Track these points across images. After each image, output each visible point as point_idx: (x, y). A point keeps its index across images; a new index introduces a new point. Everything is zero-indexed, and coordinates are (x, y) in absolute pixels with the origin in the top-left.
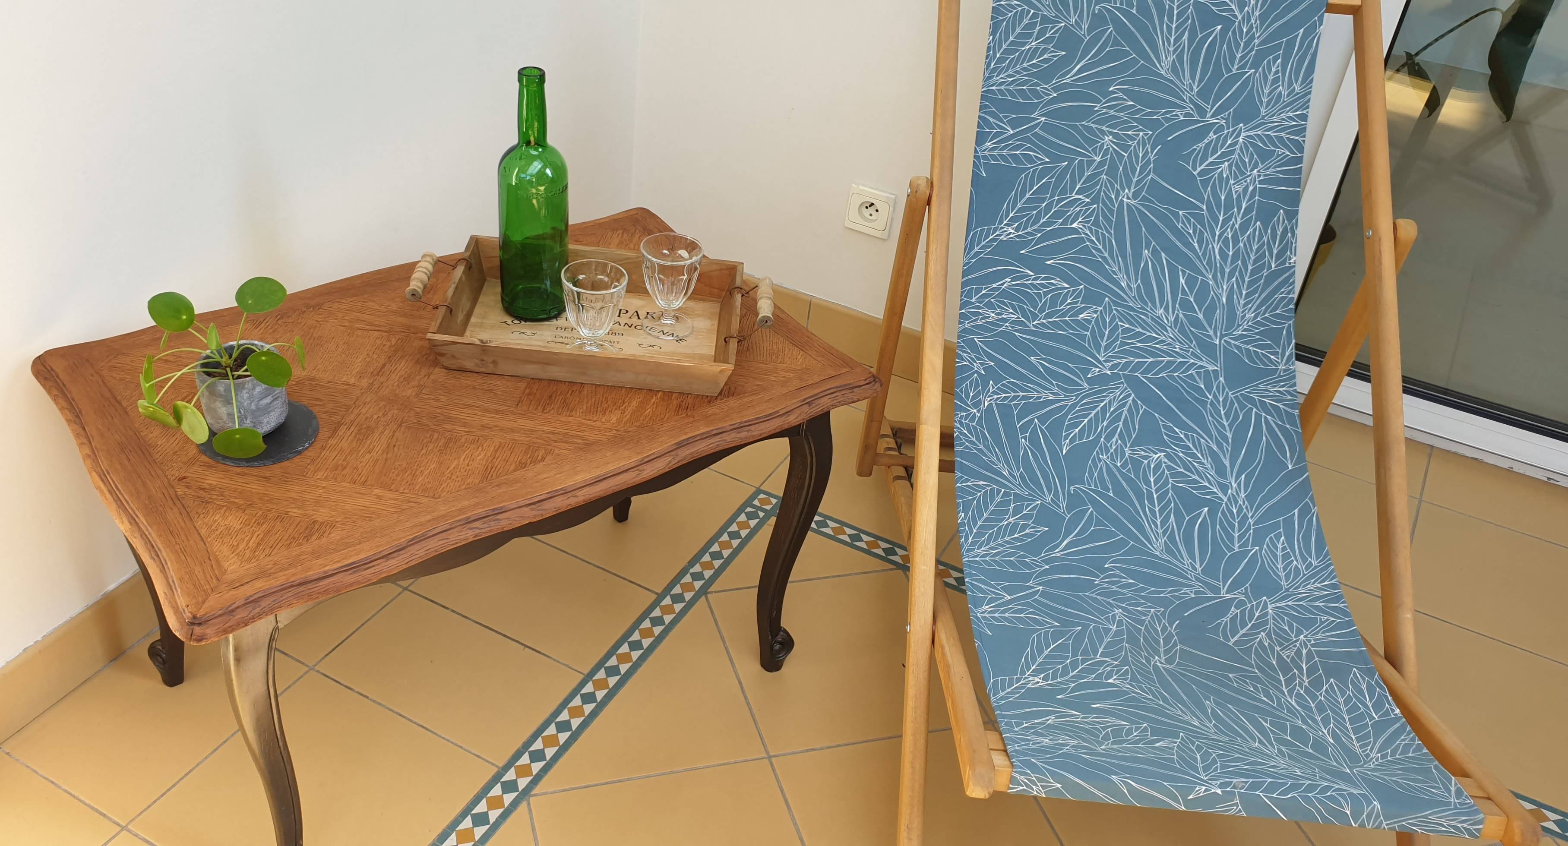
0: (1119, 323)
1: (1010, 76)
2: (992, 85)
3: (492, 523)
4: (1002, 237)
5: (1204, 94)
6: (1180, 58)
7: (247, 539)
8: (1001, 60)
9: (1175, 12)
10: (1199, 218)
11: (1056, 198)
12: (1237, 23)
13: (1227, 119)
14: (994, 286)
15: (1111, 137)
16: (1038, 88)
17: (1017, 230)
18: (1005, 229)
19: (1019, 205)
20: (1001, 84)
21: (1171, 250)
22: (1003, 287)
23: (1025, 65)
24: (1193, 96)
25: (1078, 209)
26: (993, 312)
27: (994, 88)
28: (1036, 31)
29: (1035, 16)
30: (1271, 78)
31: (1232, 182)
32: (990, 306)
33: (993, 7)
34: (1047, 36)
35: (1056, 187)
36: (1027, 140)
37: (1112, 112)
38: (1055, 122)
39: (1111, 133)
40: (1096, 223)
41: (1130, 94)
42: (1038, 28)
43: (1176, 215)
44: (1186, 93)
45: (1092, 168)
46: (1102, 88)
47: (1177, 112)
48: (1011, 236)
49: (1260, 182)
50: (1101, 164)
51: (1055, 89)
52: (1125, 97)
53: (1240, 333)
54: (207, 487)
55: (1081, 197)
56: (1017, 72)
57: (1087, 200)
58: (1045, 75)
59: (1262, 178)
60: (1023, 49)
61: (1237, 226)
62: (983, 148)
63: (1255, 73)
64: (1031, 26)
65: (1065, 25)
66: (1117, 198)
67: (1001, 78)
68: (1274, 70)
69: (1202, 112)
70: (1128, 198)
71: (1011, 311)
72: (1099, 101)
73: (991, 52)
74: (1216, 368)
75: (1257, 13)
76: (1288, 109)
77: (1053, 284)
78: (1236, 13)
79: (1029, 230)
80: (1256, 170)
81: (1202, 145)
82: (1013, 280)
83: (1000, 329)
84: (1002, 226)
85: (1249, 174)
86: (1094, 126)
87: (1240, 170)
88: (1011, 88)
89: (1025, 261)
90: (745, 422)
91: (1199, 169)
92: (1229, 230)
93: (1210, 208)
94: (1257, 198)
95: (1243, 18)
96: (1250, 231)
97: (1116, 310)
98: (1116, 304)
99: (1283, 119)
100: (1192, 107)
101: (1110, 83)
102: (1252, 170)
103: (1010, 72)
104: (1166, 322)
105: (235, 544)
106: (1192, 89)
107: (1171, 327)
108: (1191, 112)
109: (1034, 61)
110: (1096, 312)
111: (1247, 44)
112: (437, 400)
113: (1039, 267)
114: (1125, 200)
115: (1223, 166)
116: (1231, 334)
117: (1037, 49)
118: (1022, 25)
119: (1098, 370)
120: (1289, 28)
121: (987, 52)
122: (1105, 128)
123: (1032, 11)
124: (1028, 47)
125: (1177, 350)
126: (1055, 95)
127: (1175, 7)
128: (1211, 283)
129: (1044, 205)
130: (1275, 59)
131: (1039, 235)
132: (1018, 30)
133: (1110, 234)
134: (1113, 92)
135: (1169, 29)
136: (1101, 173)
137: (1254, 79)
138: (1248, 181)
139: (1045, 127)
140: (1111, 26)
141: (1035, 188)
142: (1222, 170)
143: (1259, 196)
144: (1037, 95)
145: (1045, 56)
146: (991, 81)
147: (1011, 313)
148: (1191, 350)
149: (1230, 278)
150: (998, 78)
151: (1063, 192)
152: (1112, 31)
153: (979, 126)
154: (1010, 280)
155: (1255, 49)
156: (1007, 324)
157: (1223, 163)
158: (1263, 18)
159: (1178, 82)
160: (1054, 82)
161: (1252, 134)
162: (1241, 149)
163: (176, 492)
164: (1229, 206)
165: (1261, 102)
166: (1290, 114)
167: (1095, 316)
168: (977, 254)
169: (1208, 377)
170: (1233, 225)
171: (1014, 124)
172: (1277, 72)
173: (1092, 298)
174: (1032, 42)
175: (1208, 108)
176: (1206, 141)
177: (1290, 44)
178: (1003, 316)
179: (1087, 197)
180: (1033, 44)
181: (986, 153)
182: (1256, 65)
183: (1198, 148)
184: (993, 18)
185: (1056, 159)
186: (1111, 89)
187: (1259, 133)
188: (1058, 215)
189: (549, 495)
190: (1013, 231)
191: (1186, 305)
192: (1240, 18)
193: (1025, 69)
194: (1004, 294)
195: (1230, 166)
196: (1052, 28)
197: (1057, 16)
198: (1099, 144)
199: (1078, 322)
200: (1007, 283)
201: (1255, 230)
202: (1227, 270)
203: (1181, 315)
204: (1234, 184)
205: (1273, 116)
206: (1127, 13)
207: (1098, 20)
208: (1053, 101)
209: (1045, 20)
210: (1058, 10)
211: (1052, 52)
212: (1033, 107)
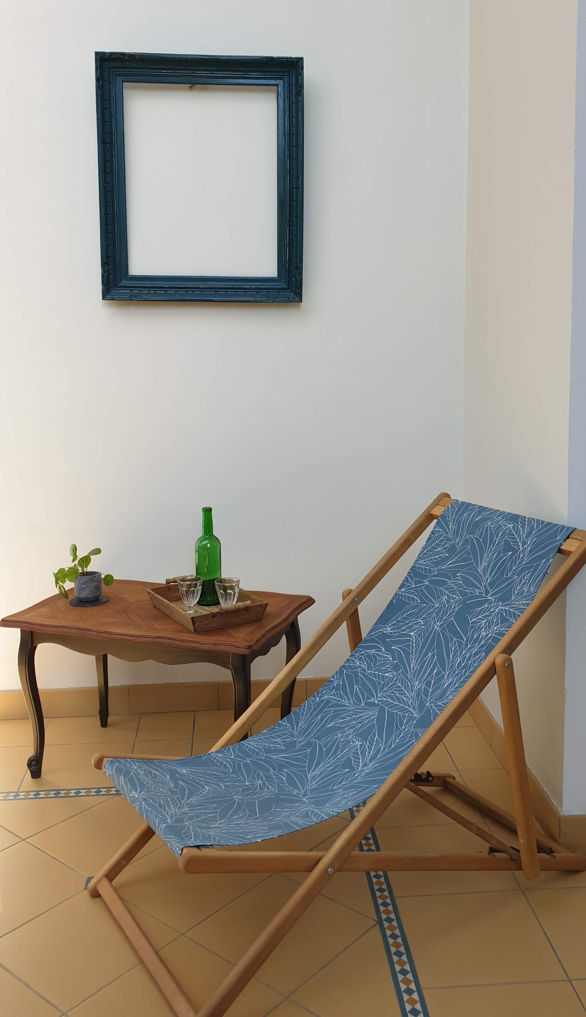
0: (398, 683)
1: (425, 562)
2: (416, 564)
4: (385, 631)
5: (491, 585)
6: (489, 565)
8: (425, 554)
9: (496, 543)
10: (460, 644)
11: (413, 619)
12: (519, 552)
13: (496, 599)
14: (368, 651)
15: (446, 597)
16: (432, 569)
18: (388, 628)
19: (398, 619)
20: (420, 564)
21: (440, 656)
22: (370, 653)
23: (433, 558)
24: (486, 584)
25: (417, 627)
27: (417, 565)
28: (443, 543)
29: (445, 537)
30: (523, 582)
31: (483, 630)
32: (360, 659)
35: (416, 615)
36: (417, 591)
37: (453, 585)
38: (430, 585)
39: (447, 595)
40: (419, 635)
41: (463, 578)
43: (452, 639)
44: (484, 582)
45: (433, 609)
46: (455, 573)
47: (477, 590)
48: (388, 632)
49: (495, 634)
50: (437, 607)
51: (437, 570)
52: (460, 579)
53: (440, 704)
55: (421, 621)
56: (428, 560)
57: (423, 623)
58: (437, 564)
59: (497, 631)
60: (435, 551)
61: (473, 652)
62: (400, 591)
63: (518, 578)
64: (442, 541)
65: (454, 543)
66: (433, 625)
67: (422, 562)
68: (526, 578)
69: (487, 593)
70: (437, 627)
71: (366, 664)
72: (451, 579)
73: (423, 550)
74: (417, 716)
75: (529, 549)
76: (524, 599)
77: (387, 657)
78: (520, 547)
79: (395, 631)
80: (496, 627)
81: (480, 609)
83: (356, 670)
84: (387, 626)
85: (492, 628)
86: (443, 590)
87: (489, 625)
88: (423, 567)
91: (473, 620)
92: (469, 653)
93: (467, 641)
94: (490, 641)
95: (522, 550)
96: (478, 656)
97: (401, 676)
98: (403, 674)
99: (520, 604)
100: (484, 589)
101: (458, 572)
102: (495, 626)
103: (426, 560)
104: (415, 688)
106: (487, 581)
107: (415, 691)
108: (483, 592)
109: (436, 557)
110: (392, 674)
111: (519, 563)
113: (388, 648)
114: (436, 627)
115: (483, 621)
116: (436, 703)
117: (440, 551)
118: (439, 540)
119: (374, 699)
120: (540, 558)
122: (446, 592)
123: (445, 534)
124: (437, 550)
125: (409, 702)
126: (436, 573)
127: (497, 541)
128: (446, 676)
129: (407, 621)
130: (529, 573)
133: (421, 641)
134: (458, 576)
135: (491, 550)
136: (434, 612)
137: (516, 580)
138: (490, 631)
140: (470, 545)
141: (409, 613)
142: (482, 623)
143: (491, 641)
144: (430, 571)
145: (441, 555)
146: (417, 562)
148: (415, 704)
149: (454, 677)
150: (420, 562)
151: (417, 618)
152: (469, 548)
153: (404, 581)
154: (375, 651)
155: (522, 566)
156: (360, 669)
157: (484, 620)
158: (531, 551)
159: (483, 576)
160: (439, 567)
161: (503, 608)
162: (495, 615)
164: (475, 642)
165: (514, 593)
166: (524, 602)
167: (391, 676)
168: (372, 635)
169: (411, 718)
170: (472, 651)
171: (415, 583)
172: (527, 579)
173: (396, 668)
175: (490, 591)
176: (482, 607)
177: (538, 566)
178: (361, 665)
180: (439, 549)
181: (400, 593)
182: (519, 575)
183: (477, 610)
184: (430, 535)
185: (423, 602)
187: (507, 608)
190: (390, 630)
191: (428, 684)
192: (521, 550)
193: (432, 560)
194: (369, 656)
195: (486, 622)
196: (449, 543)
197: (453, 538)
198: (441, 599)
199: (383, 676)
200: (373, 652)
201: (480, 657)
202: (456, 672)
203: (423, 687)
204: (483, 631)
205: (516, 601)
206: (478, 541)
207: (467, 541)
208: (435, 576)
209: (448, 539)
210: (454, 535)
211: (445, 554)
212: (426, 577)
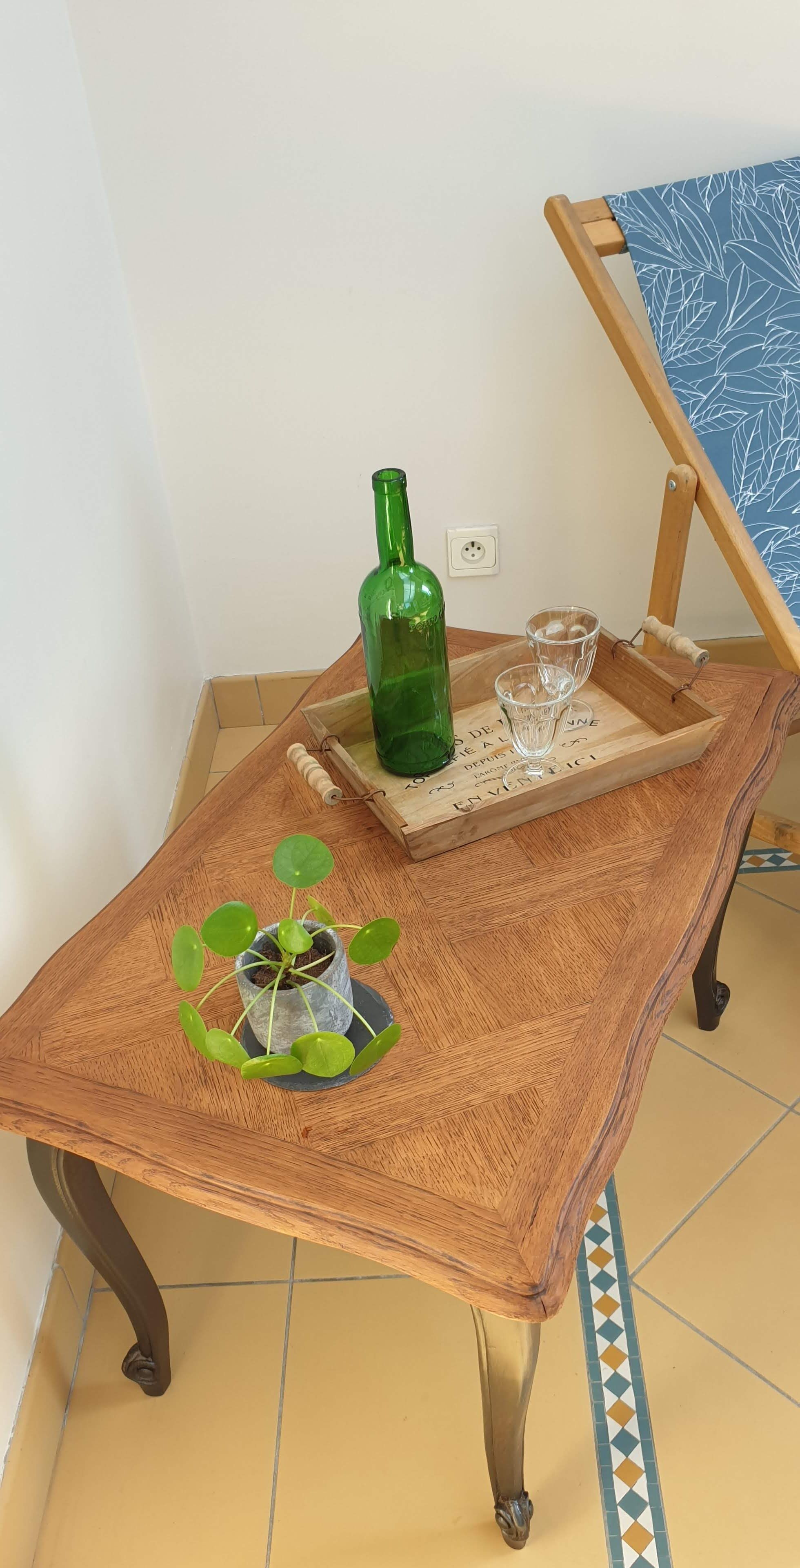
1: (680, 342)
2: (670, 357)
3: (668, 998)
4: (746, 503)
7: (467, 1159)
8: (666, 329)
9: (789, 230)
11: (770, 448)
15: (787, 371)
16: (708, 346)
17: (754, 491)
18: (745, 495)
19: (745, 467)
20: (676, 352)
22: (772, 551)
23: (688, 326)
25: (792, 451)
26: (777, 579)
27: (672, 359)
28: (683, 289)
29: (676, 274)
33: (638, 278)
34: (694, 290)
35: (765, 438)
36: (721, 400)
37: (778, 347)
38: (736, 374)
39: (786, 367)
41: (786, 323)
42: (683, 285)
45: (785, 407)
46: (759, 325)
48: (753, 499)
50: (790, 399)
51: (723, 341)
52: (782, 328)
54: (346, 1125)
55: (789, 438)
56: (684, 336)
57: (796, 439)
58: (709, 330)
60: (680, 310)
62: (690, 423)
65: (705, 274)
67: (674, 347)
71: (790, 571)
72: (762, 340)
73: (655, 323)
79: (763, 487)
82: (776, 540)
83: (792, 592)
84: (740, 492)
86: (768, 366)
88: (685, 353)
89: (776, 518)
90: (754, 771)
101: (763, 319)
103: (678, 338)
105: (463, 1172)
109: (694, 320)
112: (451, 899)
113: (790, 519)
117: (691, 306)
118: (669, 286)
121: (651, 325)
122: (778, 365)
123: (672, 270)
124: (683, 308)
126: (725, 347)
127: (787, 225)
129: (763, 458)
131: (774, 489)
132: (668, 293)
134: (770, 327)
135: (790, 247)
136: (795, 409)
139: (731, 381)
140: (743, 262)
141: (749, 445)
144: (710, 352)
145: (701, 311)
146: (667, 353)
147: (791, 573)
150: (671, 348)
151: (773, 440)
152: (745, 267)
153: (677, 401)
154: (773, 542)
156: (794, 585)
160: (718, 335)
163: (319, 1152)
171: (704, 388)
174: (684, 301)
178: (787, 579)
179: (794, 436)
180: (686, 303)
184: (642, 289)
185: (753, 410)
186: (767, 325)
188: (779, 462)
189: (686, 939)
190: (752, 494)
193: (689, 331)
194: (776, 557)
196: (695, 280)
197: (694, 268)
198: (781, 382)
200: (773, 546)
206: (751, 245)
207: (730, 259)
208: (726, 353)
209: (687, 275)
210: (693, 261)
211: (705, 305)
212: (712, 366)
